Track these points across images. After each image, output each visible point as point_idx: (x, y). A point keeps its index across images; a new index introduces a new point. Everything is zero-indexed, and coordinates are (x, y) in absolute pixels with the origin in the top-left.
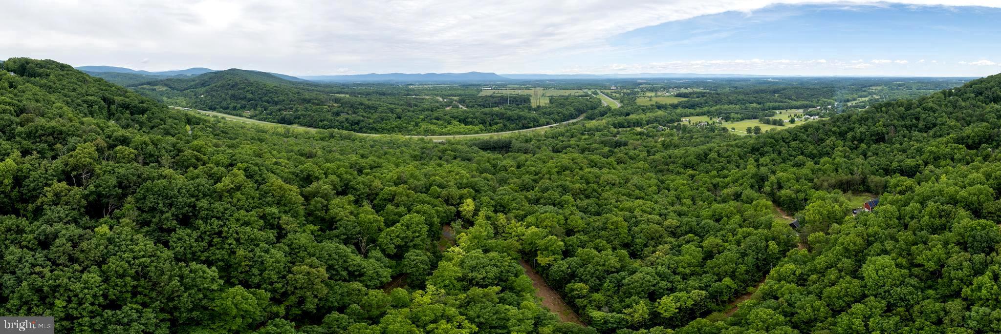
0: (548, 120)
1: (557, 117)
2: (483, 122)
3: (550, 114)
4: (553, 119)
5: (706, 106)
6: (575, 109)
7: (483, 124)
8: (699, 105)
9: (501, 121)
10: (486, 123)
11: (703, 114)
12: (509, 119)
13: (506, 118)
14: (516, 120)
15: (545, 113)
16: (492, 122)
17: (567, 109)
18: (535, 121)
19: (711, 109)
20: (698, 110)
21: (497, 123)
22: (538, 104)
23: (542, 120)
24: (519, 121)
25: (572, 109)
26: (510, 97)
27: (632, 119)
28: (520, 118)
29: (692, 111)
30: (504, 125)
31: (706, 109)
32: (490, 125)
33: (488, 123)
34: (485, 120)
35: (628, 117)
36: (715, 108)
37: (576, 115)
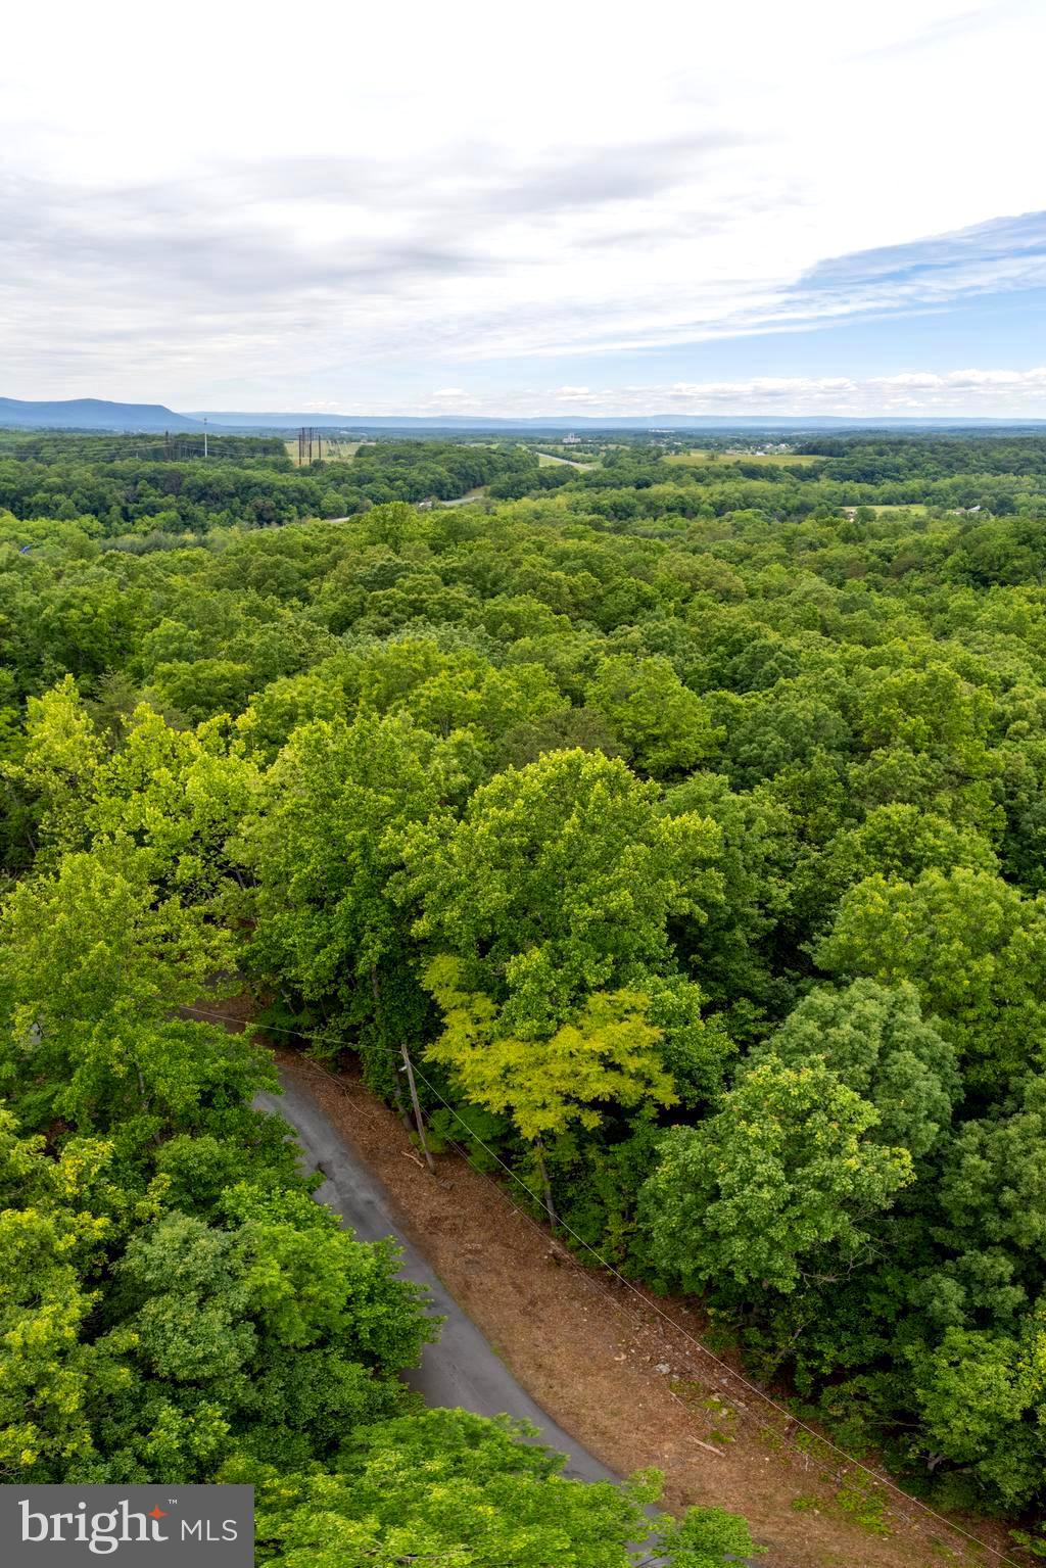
0: (354, 499)
1: (386, 490)
2: (97, 507)
3: (360, 482)
4: (372, 497)
5: (915, 476)
6: (451, 470)
7: (95, 512)
8: (894, 473)
9: (171, 498)
10: (107, 510)
11: (911, 499)
12: (205, 494)
13: (189, 492)
14: (232, 495)
15: (338, 481)
16: (132, 507)
17: (421, 469)
18: (303, 501)
19: (934, 485)
20: (889, 486)
21: (152, 510)
22: (315, 457)
23: (332, 498)
24: (244, 502)
25: (440, 469)
26: (210, 438)
27: (663, 497)
28: (245, 490)
29: (867, 488)
30: (184, 517)
31: (915, 484)
32: (127, 517)
33: (116, 510)
34: (102, 498)
35: (645, 491)
36: (948, 481)
37: (455, 486)
